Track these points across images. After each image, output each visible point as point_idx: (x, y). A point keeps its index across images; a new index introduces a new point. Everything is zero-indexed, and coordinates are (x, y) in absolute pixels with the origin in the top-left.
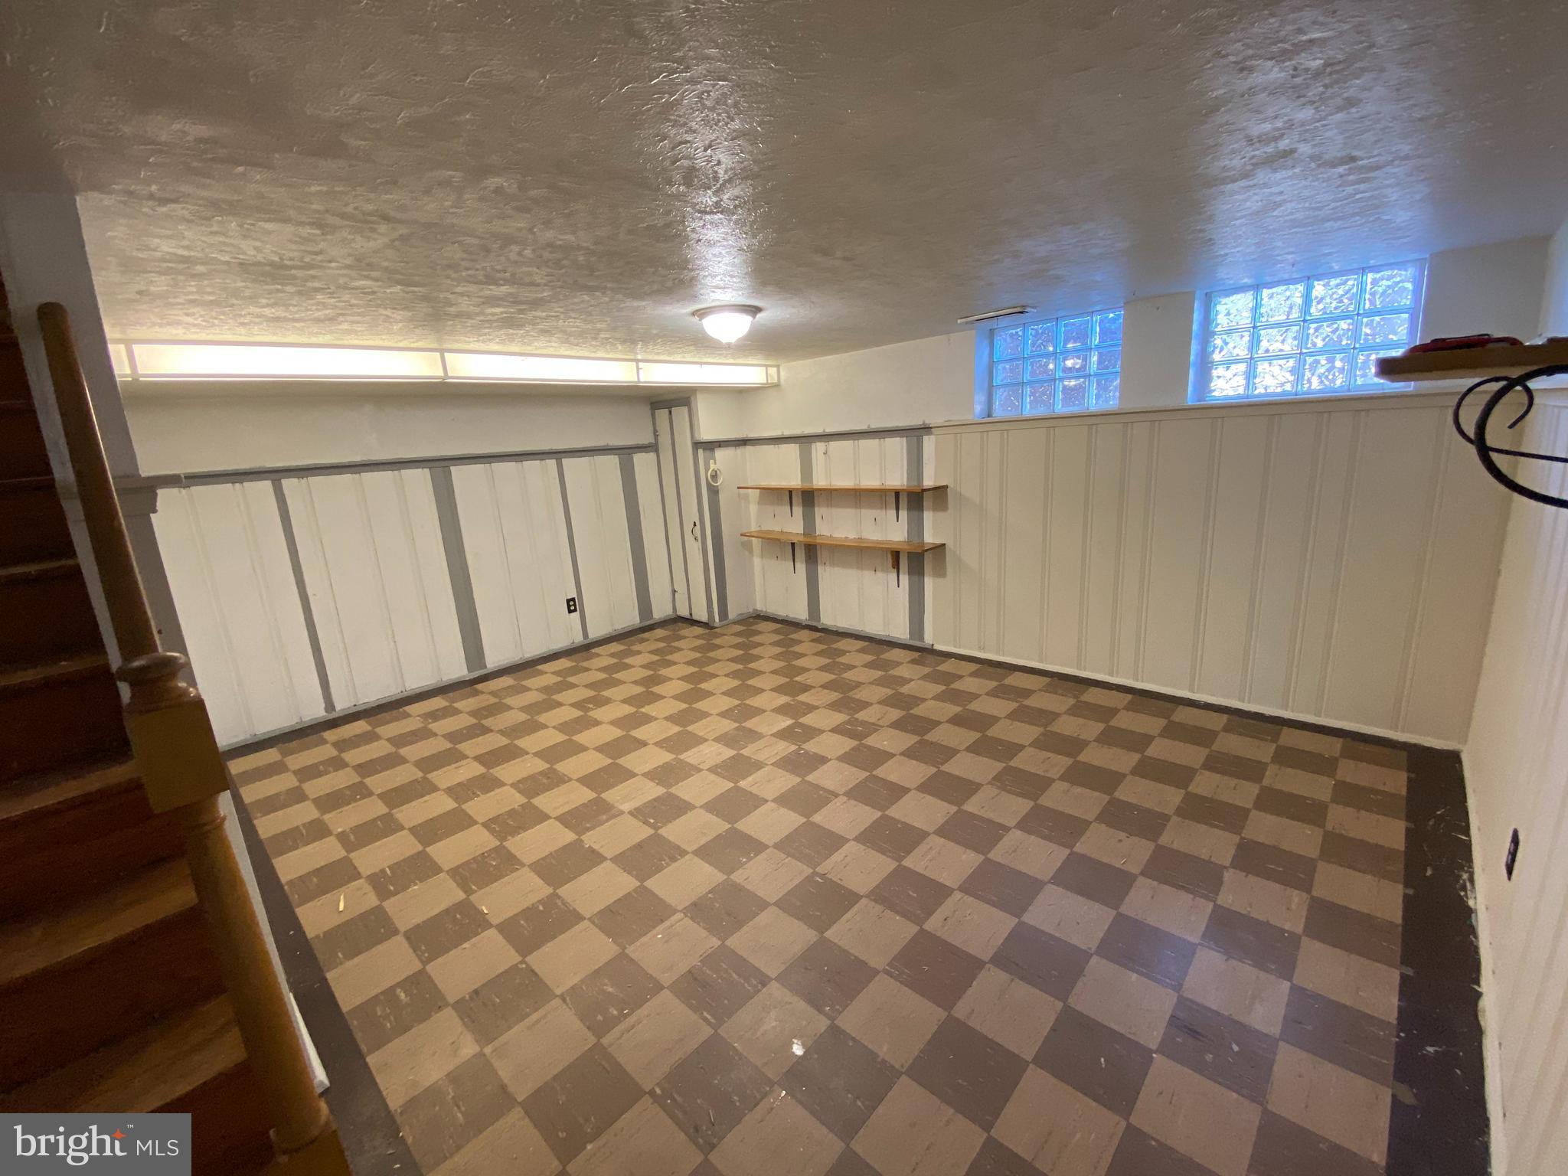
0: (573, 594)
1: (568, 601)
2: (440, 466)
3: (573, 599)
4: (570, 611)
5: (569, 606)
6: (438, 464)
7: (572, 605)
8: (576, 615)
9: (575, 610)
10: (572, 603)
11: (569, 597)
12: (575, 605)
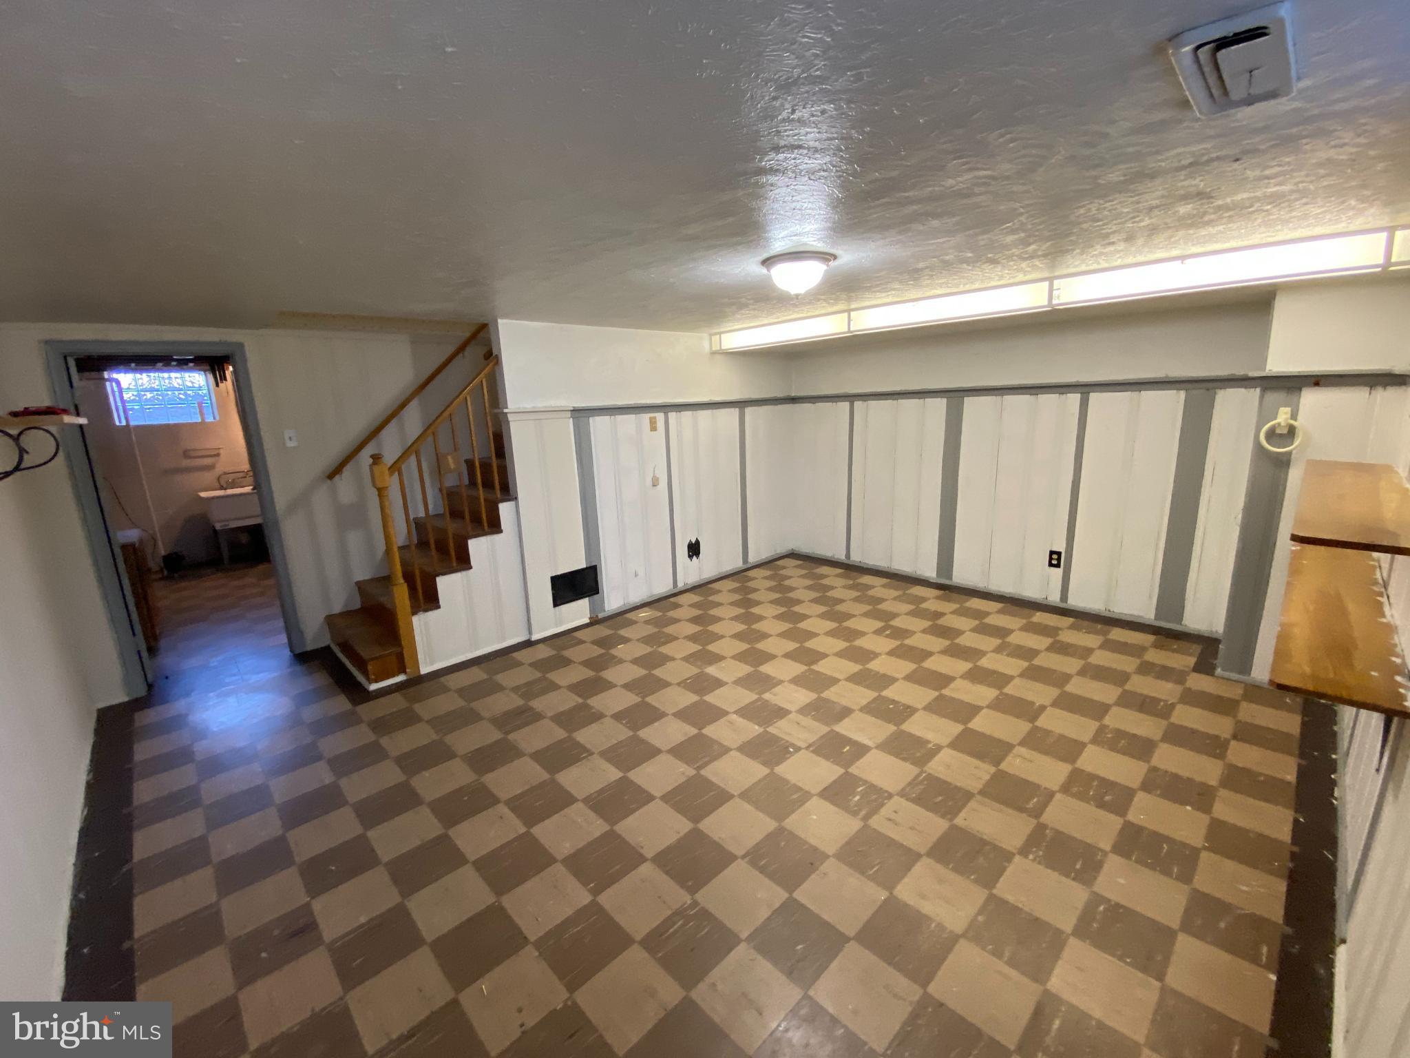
0: (1060, 547)
1: (1052, 553)
2: (955, 396)
3: (1059, 554)
4: (1051, 565)
5: (1051, 559)
6: (951, 394)
7: (1055, 559)
8: (1059, 572)
9: (1058, 566)
10: (1055, 556)
11: (1054, 549)
12: (1059, 559)
